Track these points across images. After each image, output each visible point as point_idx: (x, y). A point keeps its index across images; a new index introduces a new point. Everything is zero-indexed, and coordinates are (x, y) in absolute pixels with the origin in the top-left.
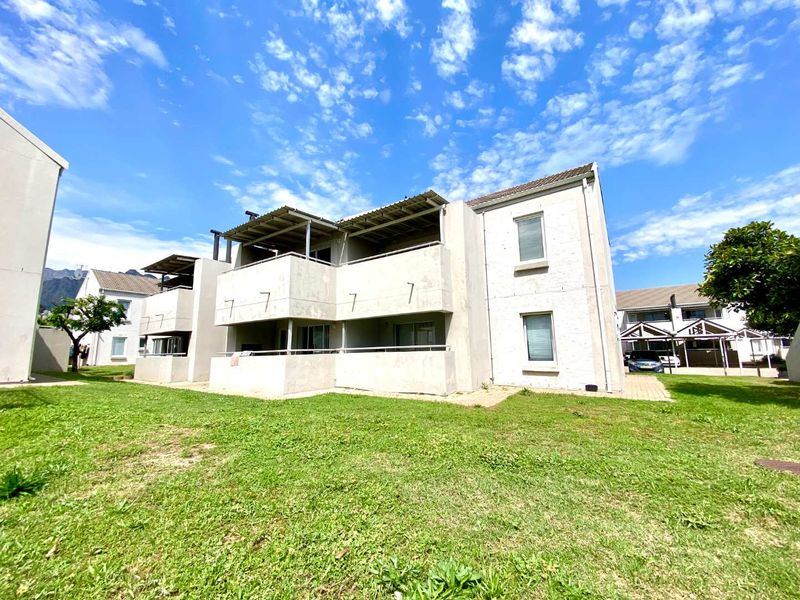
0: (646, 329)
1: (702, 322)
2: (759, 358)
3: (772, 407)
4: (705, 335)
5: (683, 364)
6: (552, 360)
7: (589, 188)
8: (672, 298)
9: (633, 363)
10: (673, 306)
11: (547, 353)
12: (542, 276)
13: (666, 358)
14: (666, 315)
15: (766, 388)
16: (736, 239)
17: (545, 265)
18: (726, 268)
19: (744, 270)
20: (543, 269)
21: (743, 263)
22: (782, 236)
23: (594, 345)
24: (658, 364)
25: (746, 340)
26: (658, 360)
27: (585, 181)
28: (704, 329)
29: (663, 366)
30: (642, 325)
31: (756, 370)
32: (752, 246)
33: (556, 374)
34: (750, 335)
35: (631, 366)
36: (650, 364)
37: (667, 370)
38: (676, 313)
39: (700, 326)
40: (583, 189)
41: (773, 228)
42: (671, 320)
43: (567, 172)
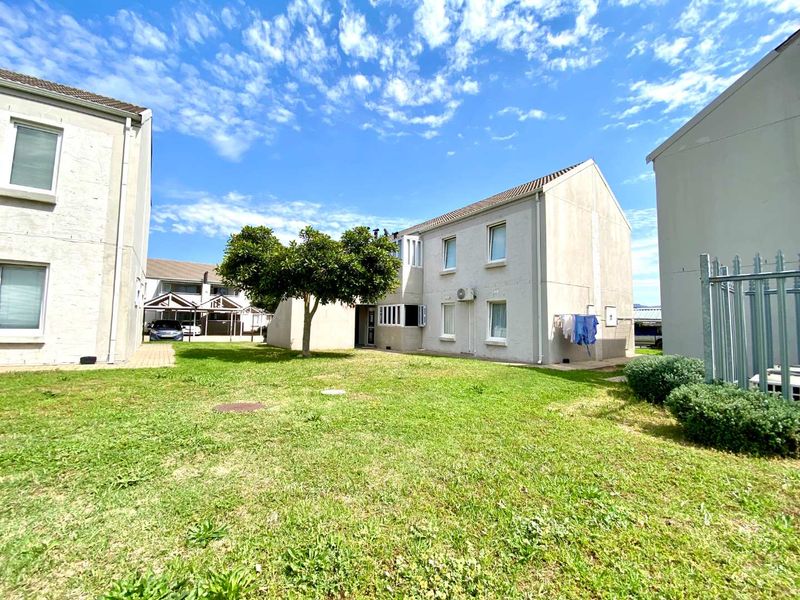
0: (174, 299)
1: (221, 297)
2: (256, 329)
3: (246, 364)
4: (221, 309)
5: (203, 333)
6: (37, 327)
7: (132, 132)
8: (206, 274)
9: (155, 332)
10: (205, 281)
11: (32, 319)
12: (43, 213)
13: (187, 327)
14: (197, 289)
15: (250, 349)
16: (249, 235)
17: (51, 201)
18: (237, 255)
19: (248, 260)
20: (49, 206)
21: (248, 254)
22: (276, 242)
23: (102, 311)
24: (179, 333)
25: (250, 314)
26: (179, 329)
27: (129, 121)
28: (221, 304)
29: (182, 335)
30: (170, 295)
31: (250, 337)
32: (257, 243)
33: (39, 345)
34: (253, 312)
35: (152, 335)
36: (172, 333)
37: (186, 339)
38: (206, 288)
39: (219, 301)
40: (125, 129)
41: (273, 235)
42: (201, 294)
43: (113, 100)
